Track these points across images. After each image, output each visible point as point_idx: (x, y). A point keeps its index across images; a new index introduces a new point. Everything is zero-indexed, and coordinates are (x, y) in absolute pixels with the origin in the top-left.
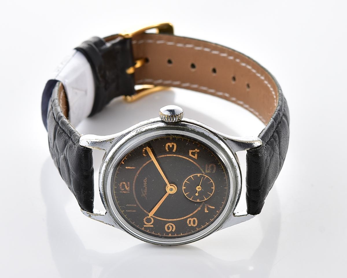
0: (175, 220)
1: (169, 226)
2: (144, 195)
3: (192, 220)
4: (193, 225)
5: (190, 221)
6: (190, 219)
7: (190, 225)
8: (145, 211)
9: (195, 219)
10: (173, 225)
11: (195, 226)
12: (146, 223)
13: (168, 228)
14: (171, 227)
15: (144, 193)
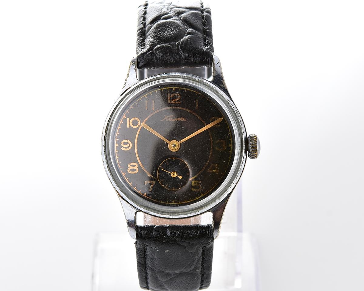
0: (136, 150)
1: (128, 144)
2: (166, 118)
3: (136, 168)
4: (129, 169)
5: (135, 166)
6: (137, 166)
7: (129, 165)
8: (147, 119)
9: (137, 171)
10: (130, 148)
11: (128, 171)
12: (132, 120)
13: (126, 143)
14: (127, 146)
15: (168, 118)
